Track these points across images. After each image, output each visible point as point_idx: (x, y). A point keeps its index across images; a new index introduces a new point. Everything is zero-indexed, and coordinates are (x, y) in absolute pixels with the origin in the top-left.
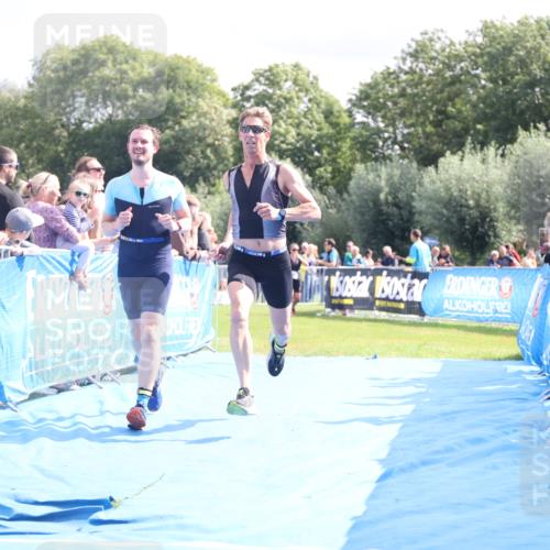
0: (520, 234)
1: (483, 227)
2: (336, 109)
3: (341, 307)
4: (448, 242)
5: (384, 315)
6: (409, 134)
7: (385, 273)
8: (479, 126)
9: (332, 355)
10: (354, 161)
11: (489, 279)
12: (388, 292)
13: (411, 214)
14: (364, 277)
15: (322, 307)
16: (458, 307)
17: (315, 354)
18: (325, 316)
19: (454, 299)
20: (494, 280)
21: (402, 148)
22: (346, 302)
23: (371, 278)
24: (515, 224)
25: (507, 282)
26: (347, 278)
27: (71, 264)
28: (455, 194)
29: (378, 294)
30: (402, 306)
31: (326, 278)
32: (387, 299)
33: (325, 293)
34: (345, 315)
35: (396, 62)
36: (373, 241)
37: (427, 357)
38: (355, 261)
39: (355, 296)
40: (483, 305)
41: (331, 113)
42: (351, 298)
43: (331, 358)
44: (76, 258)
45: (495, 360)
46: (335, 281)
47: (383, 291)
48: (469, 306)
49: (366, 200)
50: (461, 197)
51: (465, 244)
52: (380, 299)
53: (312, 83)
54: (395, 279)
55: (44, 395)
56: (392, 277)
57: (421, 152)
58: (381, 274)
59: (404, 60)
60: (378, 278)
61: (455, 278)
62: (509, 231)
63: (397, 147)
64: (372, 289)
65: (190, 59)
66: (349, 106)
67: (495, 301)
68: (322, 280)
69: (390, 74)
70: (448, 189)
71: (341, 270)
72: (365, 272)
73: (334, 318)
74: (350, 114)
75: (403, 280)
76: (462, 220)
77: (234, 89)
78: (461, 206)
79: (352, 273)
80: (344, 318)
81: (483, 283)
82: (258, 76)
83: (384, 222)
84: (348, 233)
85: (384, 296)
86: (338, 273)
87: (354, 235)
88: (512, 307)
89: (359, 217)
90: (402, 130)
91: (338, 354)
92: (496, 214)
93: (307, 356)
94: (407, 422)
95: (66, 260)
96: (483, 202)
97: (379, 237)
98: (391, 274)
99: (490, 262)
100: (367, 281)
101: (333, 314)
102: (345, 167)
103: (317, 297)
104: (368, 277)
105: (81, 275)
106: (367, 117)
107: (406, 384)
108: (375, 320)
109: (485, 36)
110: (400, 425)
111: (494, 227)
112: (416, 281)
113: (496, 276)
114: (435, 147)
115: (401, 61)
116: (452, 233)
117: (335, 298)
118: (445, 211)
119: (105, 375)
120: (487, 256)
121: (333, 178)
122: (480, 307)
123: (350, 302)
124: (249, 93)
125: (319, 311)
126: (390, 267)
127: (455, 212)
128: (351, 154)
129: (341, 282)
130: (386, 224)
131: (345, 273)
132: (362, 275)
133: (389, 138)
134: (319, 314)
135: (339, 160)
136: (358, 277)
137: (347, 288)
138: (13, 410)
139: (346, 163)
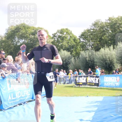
0: (120, 67)
1: (111, 65)
3: (79, 85)
4: (103, 69)
5: (89, 86)
6: (93, 44)
7: (89, 76)
8: (109, 42)
9: (77, 96)
10: (80, 50)
11: (114, 77)
12: (90, 80)
13: (94, 63)
14: (84, 78)
16: (107, 84)
17: (74, 96)
18: (75, 87)
19: (107, 83)
20: (115, 78)
21: (92, 47)
22: (80, 83)
24: (119, 64)
25: (118, 78)
26: (80, 78)
27: (16, 77)
28: (104, 58)
29: (88, 82)
30: (94, 84)
31: (75, 78)
32: (90, 83)
33: (75, 82)
34: (80, 87)
35: (90, 27)
36: (85, 69)
37: (100, 96)
38: (82, 74)
39: (82, 82)
40: (113, 84)
41: (75, 40)
42: (82, 83)
43: (77, 97)
44: (18, 75)
45: (115, 96)
46: (77, 79)
47: (89, 81)
48: (110, 84)
49: (84, 60)
50: (106, 58)
51: (107, 69)
52: (89, 83)
53: (70, 33)
54: (92, 78)
56: (91, 77)
57: (96, 48)
58: (88, 77)
59: (92, 26)
60: (88, 78)
61: (106, 77)
62: (117, 66)
63: (90, 47)
64: (86, 80)
65: (42, 28)
66: (79, 37)
67: (116, 82)
68: (74, 79)
70: (103, 57)
71: (79, 76)
72: (84, 76)
73: (77, 87)
74: (79, 40)
75: (94, 78)
76: (106, 64)
77: (53, 34)
78: (106, 60)
79: (81, 77)
80: (79, 87)
81: (113, 78)
83: (88, 65)
85: (89, 82)
86: (78, 77)
87: (81, 68)
88: (120, 84)
89: (82, 64)
90: (91, 43)
91: (79, 96)
92: (114, 62)
93: (71, 96)
94: (96, 112)
95: (15, 76)
96: (110, 59)
99: (113, 73)
101: (77, 86)
102: (78, 52)
103: (73, 83)
104: (85, 77)
105: (19, 79)
106: (83, 40)
107: (95, 103)
108: (87, 88)
109: (109, 21)
110: (95, 112)
111: (114, 65)
112: (97, 78)
113: (115, 77)
114: (99, 47)
116: (104, 67)
117: (77, 83)
118: (102, 62)
119: (25, 102)
120: (112, 72)
121: (76, 55)
122: (112, 84)
123: (82, 84)
124: (56, 35)
125: (74, 86)
127: (105, 62)
128: (80, 49)
129: (79, 79)
130: (89, 65)
131: (80, 77)
132: (84, 77)
133: (89, 45)
134: (74, 87)
135: (77, 50)
136: (83, 78)
137: (80, 80)
138: (4, 111)
139: (79, 51)
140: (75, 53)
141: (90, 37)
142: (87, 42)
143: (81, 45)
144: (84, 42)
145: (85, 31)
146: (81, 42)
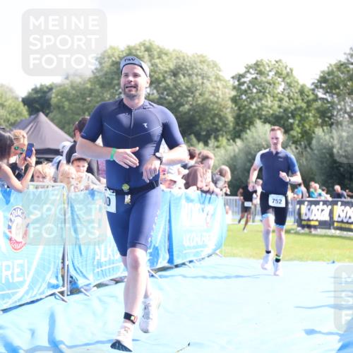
2: (306, 90)
3: (309, 227)
5: (338, 232)
7: (339, 203)
9: (302, 261)
10: (316, 125)
12: (343, 215)
14: (325, 206)
15: (295, 226)
17: (291, 260)
18: (297, 233)
21: (350, 117)
22: (312, 223)
23: (330, 207)
26: (313, 206)
29: (336, 218)
30: (352, 227)
31: (298, 206)
32: (342, 222)
33: (297, 217)
34: (311, 232)
35: (346, 56)
36: (329, 181)
39: (319, 219)
42: (317, 220)
43: (303, 263)
46: (304, 209)
47: (339, 216)
49: (324, 153)
52: (338, 222)
54: (348, 208)
55: (106, 285)
56: (345, 206)
58: (337, 204)
59: (352, 55)
60: (335, 207)
63: (346, 116)
64: (331, 213)
66: (313, 87)
68: (294, 208)
69: (342, 65)
71: (309, 201)
72: (325, 203)
73: (303, 234)
77: (233, 78)
79: (317, 203)
80: (310, 234)
82: (248, 68)
84: (312, 176)
85: (340, 219)
86: (306, 203)
87: (316, 178)
89: (320, 165)
90: (350, 104)
91: (307, 260)
97: (334, 178)
98: (344, 204)
100: (327, 209)
101: (303, 231)
102: (310, 130)
103: (291, 219)
104: (328, 205)
106: (325, 94)
108: (332, 236)
115: (349, 57)
117: (305, 220)
121: (303, 137)
123: (317, 223)
124: (243, 80)
125: (293, 230)
126: (343, 199)
128: (315, 121)
129: (309, 209)
130: (340, 170)
131: (311, 203)
132: (323, 205)
133: (341, 109)
134: (292, 232)
135: (306, 125)
136: (321, 206)
137: (313, 214)
138: (86, 295)
139: (310, 127)
140: (299, 131)
141: (345, 85)
142: (337, 102)
143: (318, 110)
144: (327, 100)
145: (330, 68)
146: (319, 101)
